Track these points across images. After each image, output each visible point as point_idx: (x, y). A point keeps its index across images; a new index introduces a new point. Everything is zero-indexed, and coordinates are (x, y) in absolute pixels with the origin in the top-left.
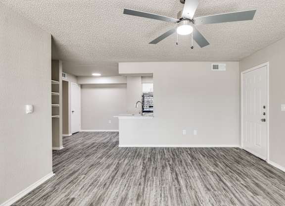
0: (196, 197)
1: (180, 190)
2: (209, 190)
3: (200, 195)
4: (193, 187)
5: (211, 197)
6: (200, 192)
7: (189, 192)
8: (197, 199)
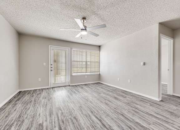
0: (82, 111)
1: (92, 112)
2: (75, 118)
3: (80, 112)
4: (85, 116)
5: (74, 113)
6: (80, 114)
7: (86, 112)
8: (81, 110)
